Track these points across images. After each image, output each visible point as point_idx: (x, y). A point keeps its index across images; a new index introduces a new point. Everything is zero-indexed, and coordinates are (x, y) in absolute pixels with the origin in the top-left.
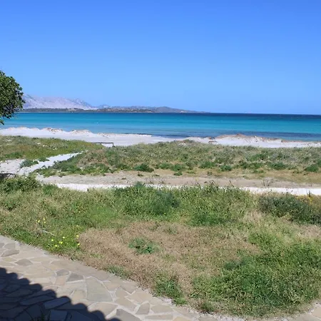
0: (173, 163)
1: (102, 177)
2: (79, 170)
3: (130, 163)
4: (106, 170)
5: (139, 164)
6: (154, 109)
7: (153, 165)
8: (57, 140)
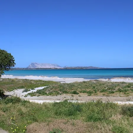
0: (88, 90)
1: (56, 97)
2: (46, 93)
3: (69, 90)
4: (58, 93)
5: (73, 91)
6: (87, 67)
7: (79, 91)
8: (41, 81)
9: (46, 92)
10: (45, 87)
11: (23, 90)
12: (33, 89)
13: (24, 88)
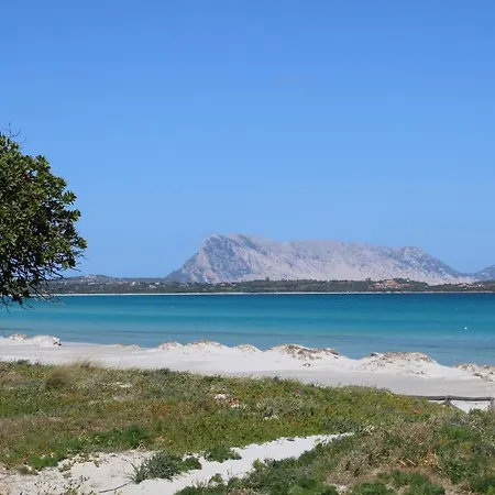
9: (329, 483)
10: (326, 439)
11: (138, 458)
12: (219, 455)
13: (149, 443)
